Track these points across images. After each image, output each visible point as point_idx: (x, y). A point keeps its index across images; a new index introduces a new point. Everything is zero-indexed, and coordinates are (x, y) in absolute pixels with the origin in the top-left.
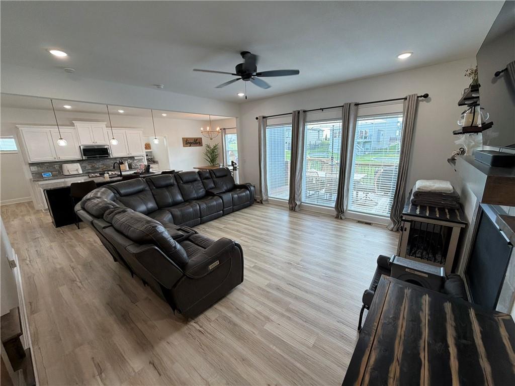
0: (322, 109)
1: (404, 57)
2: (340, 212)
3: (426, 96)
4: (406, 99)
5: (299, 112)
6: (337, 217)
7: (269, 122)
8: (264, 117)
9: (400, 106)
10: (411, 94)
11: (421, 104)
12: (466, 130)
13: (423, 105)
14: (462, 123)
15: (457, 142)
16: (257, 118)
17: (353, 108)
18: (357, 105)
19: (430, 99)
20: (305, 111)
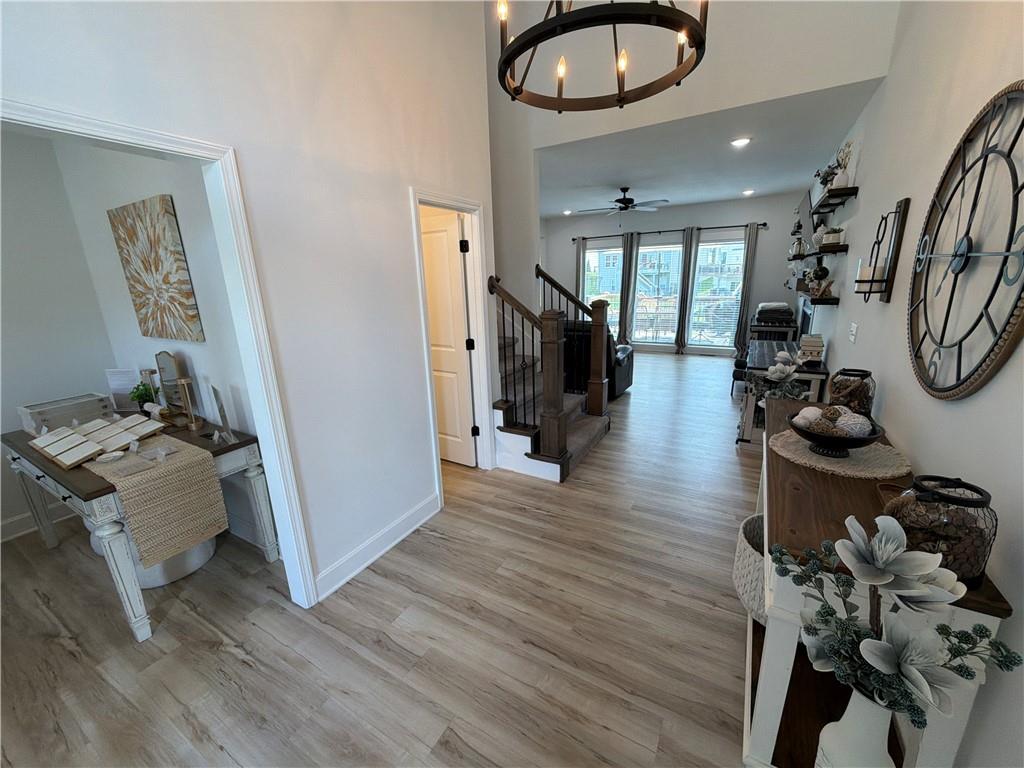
0: (660, 232)
1: (748, 193)
2: (680, 347)
3: (765, 225)
4: (747, 226)
5: (632, 234)
6: (677, 353)
7: (589, 243)
8: (584, 239)
9: (741, 233)
10: (751, 222)
11: (760, 232)
12: (796, 257)
13: (762, 232)
14: (793, 252)
15: (790, 267)
16: (574, 240)
17: (695, 232)
18: (699, 229)
19: (768, 229)
20: (639, 234)
